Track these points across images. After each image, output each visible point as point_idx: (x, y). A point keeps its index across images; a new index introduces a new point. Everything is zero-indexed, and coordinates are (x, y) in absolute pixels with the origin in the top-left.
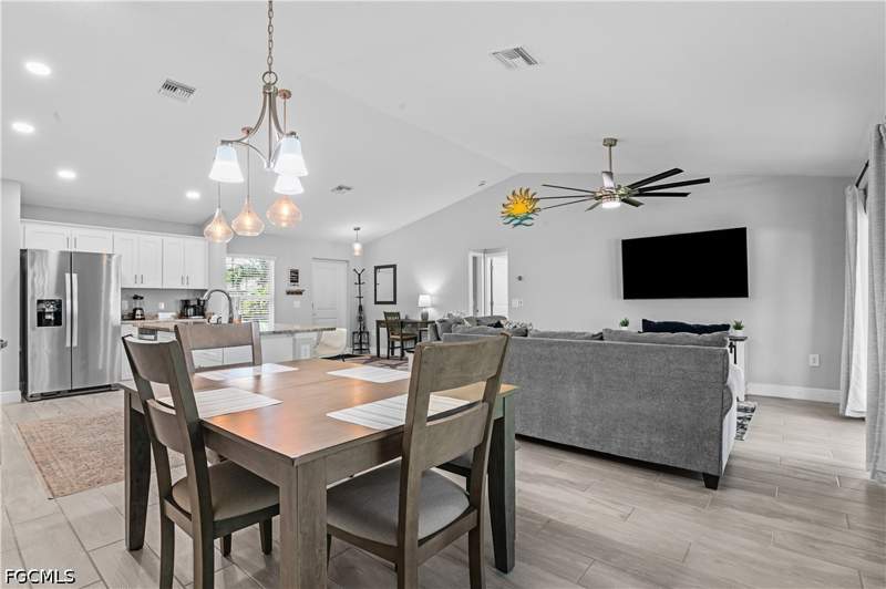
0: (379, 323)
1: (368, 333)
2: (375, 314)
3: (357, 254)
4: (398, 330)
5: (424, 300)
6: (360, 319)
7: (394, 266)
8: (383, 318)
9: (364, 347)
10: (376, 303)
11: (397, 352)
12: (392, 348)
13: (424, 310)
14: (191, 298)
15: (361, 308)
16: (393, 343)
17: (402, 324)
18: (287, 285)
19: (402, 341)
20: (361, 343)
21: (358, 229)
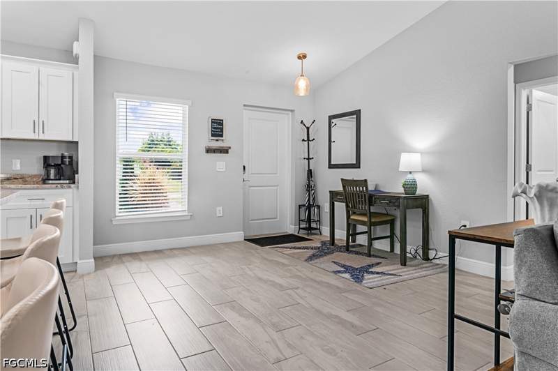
0: (334, 196)
1: (319, 207)
2: (329, 181)
3: (302, 93)
4: (363, 207)
5: (409, 161)
6: (309, 188)
7: (357, 113)
8: (341, 189)
9: (313, 225)
10: (331, 166)
11: (362, 240)
12: (352, 233)
13: (410, 177)
14: (53, 152)
15: (310, 172)
16: (355, 226)
17: (372, 198)
18: (206, 139)
19: (371, 224)
20: (309, 220)
21: (305, 57)
